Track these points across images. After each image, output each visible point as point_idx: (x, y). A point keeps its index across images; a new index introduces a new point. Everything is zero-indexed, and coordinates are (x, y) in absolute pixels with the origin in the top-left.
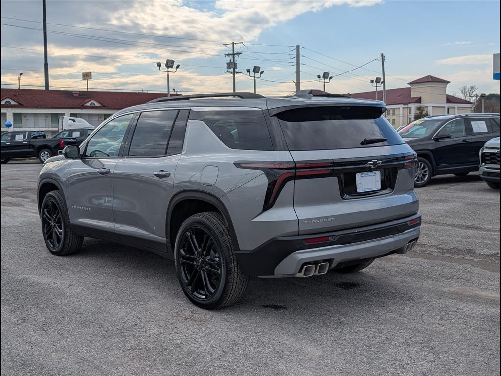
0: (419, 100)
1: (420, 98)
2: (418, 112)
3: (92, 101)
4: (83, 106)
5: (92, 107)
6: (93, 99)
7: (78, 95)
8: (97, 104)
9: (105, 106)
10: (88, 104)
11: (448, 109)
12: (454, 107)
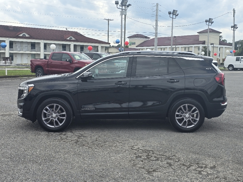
0: (204, 43)
1: (205, 41)
2: (204, 49)
3: (24, 33)
4: (17, 36)
5: (24, 37)
6: (24, 32)
7: (12, 29)
8: (27, 36)
9: (32, 37)
10: (21, 35)
11: (220, 48)
12: (223, 47)
